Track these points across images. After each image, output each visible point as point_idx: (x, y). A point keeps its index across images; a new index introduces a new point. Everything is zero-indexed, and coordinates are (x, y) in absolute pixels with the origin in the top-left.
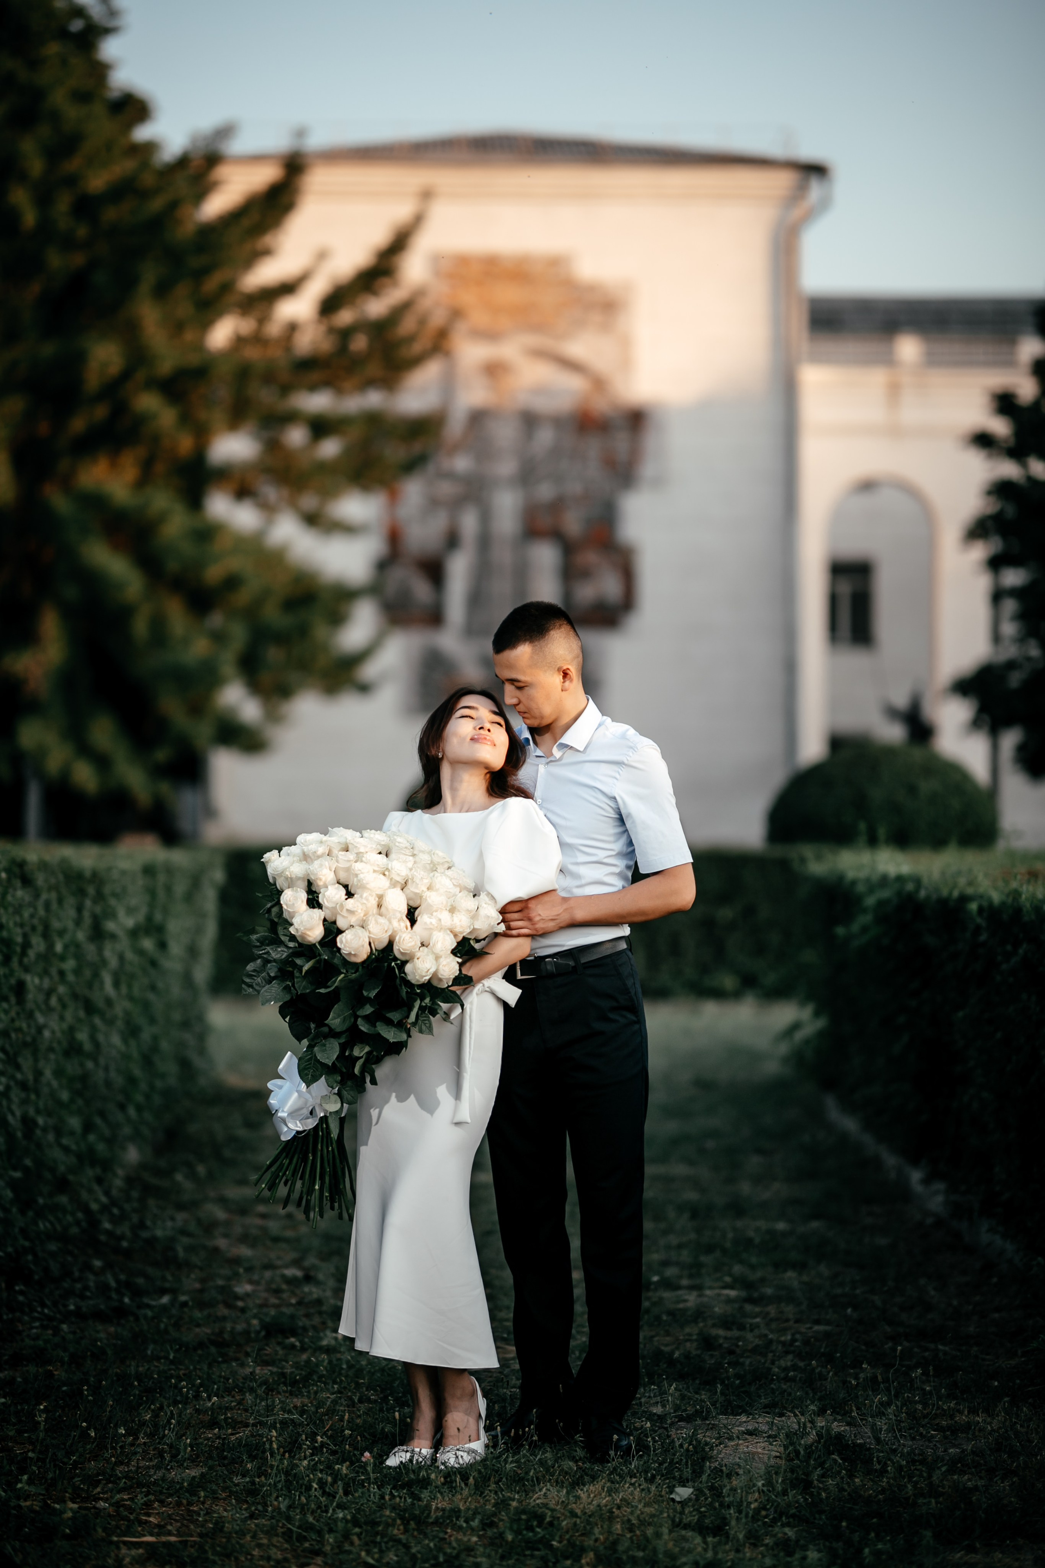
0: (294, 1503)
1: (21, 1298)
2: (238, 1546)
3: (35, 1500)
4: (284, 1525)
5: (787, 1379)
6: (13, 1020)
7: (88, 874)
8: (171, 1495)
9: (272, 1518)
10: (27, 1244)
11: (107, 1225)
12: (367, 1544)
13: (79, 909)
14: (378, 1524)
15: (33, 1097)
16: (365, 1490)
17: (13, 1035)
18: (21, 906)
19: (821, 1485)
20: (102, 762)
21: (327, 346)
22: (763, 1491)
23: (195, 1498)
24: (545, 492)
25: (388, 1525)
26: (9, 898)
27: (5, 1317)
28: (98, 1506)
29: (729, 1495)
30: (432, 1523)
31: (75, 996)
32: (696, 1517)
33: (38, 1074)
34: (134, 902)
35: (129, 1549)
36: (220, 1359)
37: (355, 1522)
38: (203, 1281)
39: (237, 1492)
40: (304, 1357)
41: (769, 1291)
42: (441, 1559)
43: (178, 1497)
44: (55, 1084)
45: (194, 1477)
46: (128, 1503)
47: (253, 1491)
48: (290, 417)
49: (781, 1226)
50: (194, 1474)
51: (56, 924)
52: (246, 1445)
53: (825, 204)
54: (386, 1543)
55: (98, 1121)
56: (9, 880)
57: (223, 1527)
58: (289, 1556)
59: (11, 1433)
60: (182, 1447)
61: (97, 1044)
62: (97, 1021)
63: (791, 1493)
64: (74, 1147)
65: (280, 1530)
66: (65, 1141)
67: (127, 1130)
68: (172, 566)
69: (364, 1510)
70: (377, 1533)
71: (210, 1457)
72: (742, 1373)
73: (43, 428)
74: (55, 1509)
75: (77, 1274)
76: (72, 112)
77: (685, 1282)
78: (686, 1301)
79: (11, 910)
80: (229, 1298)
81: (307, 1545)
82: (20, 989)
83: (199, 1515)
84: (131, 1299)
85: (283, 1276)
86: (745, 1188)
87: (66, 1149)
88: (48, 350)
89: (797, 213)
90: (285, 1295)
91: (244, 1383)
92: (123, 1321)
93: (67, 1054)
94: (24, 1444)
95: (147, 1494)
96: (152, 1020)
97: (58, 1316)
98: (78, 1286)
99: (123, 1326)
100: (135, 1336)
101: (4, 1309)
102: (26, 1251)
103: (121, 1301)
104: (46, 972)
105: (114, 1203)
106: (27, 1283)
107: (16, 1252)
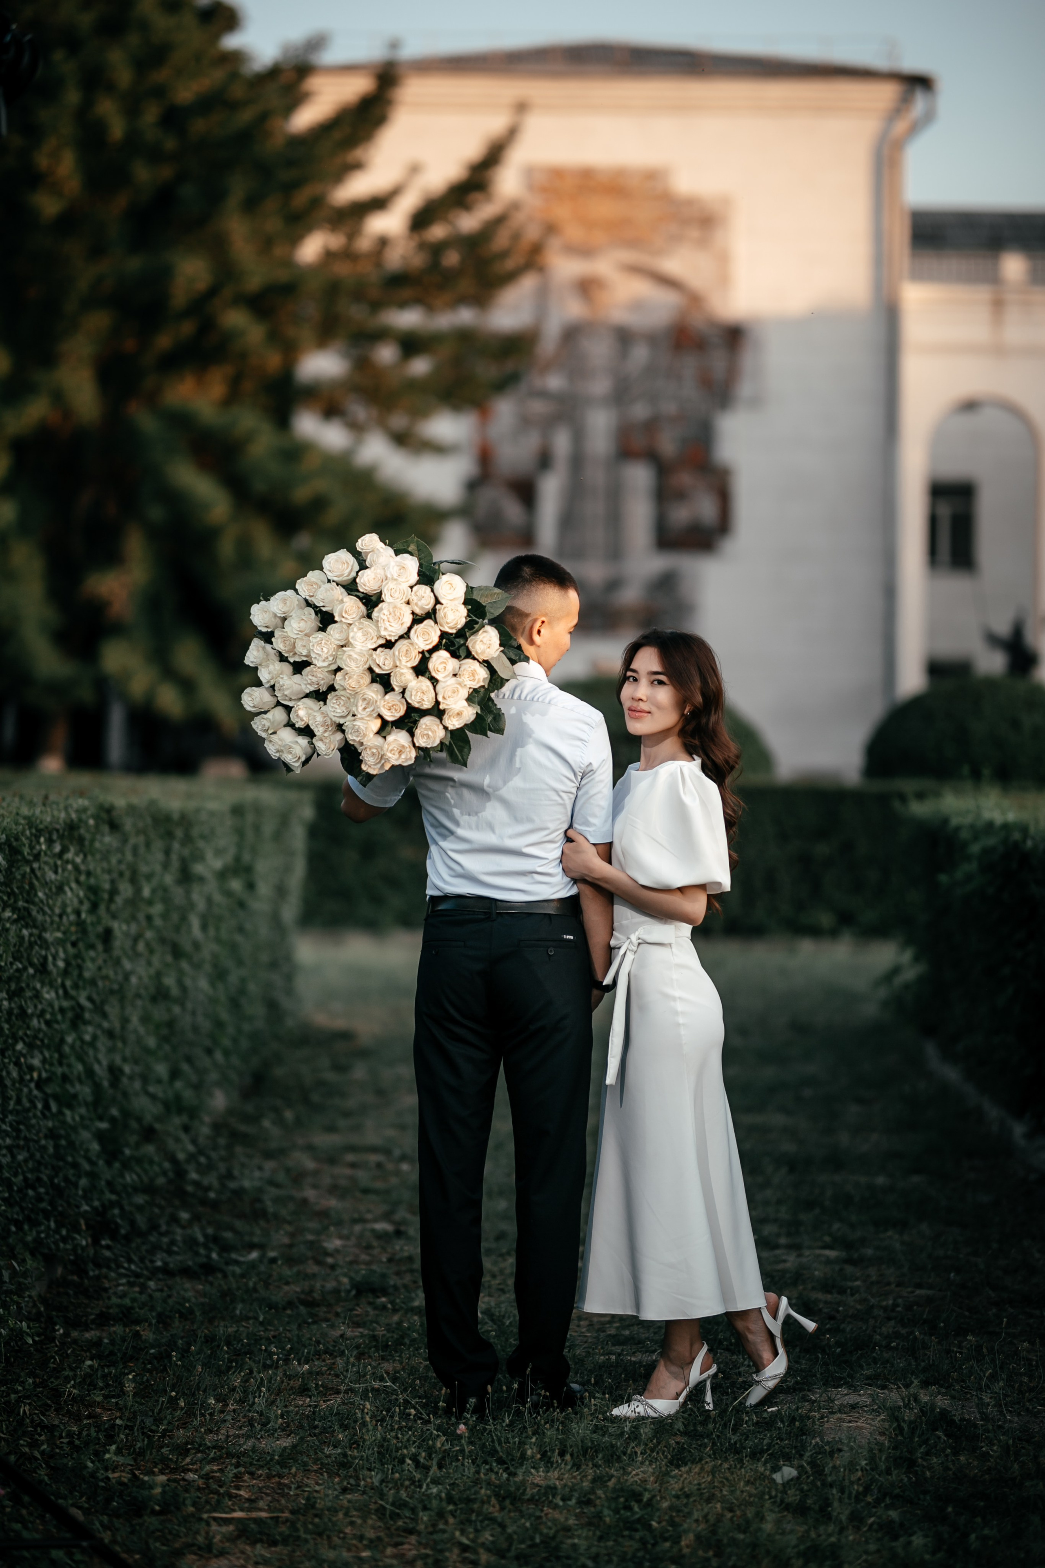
0: (387, 1477)
1: (107, 1253)
2: (330, 1524)
3: (123, 1471)
4: (376, 1503)
5: (888, 1347)
6: (100, 969)
7: (176, 816)
8: (261, 1467)
9: (364, 1493)
10: (114, 1197)
11: (194, 1176)
12: (462, 1523)
13: (167, 852)
14: (473, 1501)
15: (120, 1045)
16: (459, 1464)
17: (100, 984)
18: (108, 852)
19: (925, 1463)
20: (187, 686)
21: (418, 261)
22: (866, 1470)
23: (286, 1471)
24: (640, 411)
25: (483, 1502)
26: (97, 845)
27: (91, 1273)
28: (187, 1477)
29: (831, 1474)
30: (528, 1500)
31: (163, 941)
32: (798, 1497)
33: (125, 1021)
34: (222, 843)
35: (220, 1525)
36: (310, 1320)
37: (450, 1500)
38: (292, 1235)
39: (328, 1464)
40: (396, 1318)
41: (869, 1252)
42: (538, 1540)
43: (269, 1469)
44: (142, 1030)
45: (285, 1448)
46: (218, 1474)
47: (344, 1464)
48: (381, 335)
49: (880, 1180)
50: (285, 1444)
51: (144, 869)
52: (338, 1414)
53: (929, 117)
54: (482, 1521)
55: (185, 1067)
56: (97, 826)
57: (315, 1502)
58: (382, 1534)
59: (99, 1399)
60: (273, 1416)
61: (184, 989)
62: (185, 965)
63: (895, 1472)
64: (160, 1095)
65: (373, 1506)
66: (152, 1089)
67: (214, 1076)
68: (259, 486)
69: (458, 1485)
70: (472, 1511)
71: (301, 1427)
72: (843, 1341)
73: (130, 345)
74: (144, 1482)
75: (164, 1228)
76: (161, 22)
77: (783, 1241)
78: (785, 1261)
79: (98, 856)
80: (319, 1255)
81: (400, 1523)
82: (107, 936)
83: (290, 1488)
84: (219, 1255)
85: (373, 1231)
86: (844, 1139)
87: (153, 1097)
88: (134, 264)
89: (901, 127)
90: (376, 1252)
91: (334, 1346)
92: (210, 1278)
93: (154, 999)
94: (111, 1410)
95: (237, 1465)
96: (240, 963)
97: (145, 1272)
98: (165, 1240)
99: (211, 1284)
100: (224, 1295)
101: (91, 1265)
102: (112, 1204)
103: (209, 1257)
104: (134, 918)
105: (201, 1152)
106: (113, 1238)
107: (103, 1205)
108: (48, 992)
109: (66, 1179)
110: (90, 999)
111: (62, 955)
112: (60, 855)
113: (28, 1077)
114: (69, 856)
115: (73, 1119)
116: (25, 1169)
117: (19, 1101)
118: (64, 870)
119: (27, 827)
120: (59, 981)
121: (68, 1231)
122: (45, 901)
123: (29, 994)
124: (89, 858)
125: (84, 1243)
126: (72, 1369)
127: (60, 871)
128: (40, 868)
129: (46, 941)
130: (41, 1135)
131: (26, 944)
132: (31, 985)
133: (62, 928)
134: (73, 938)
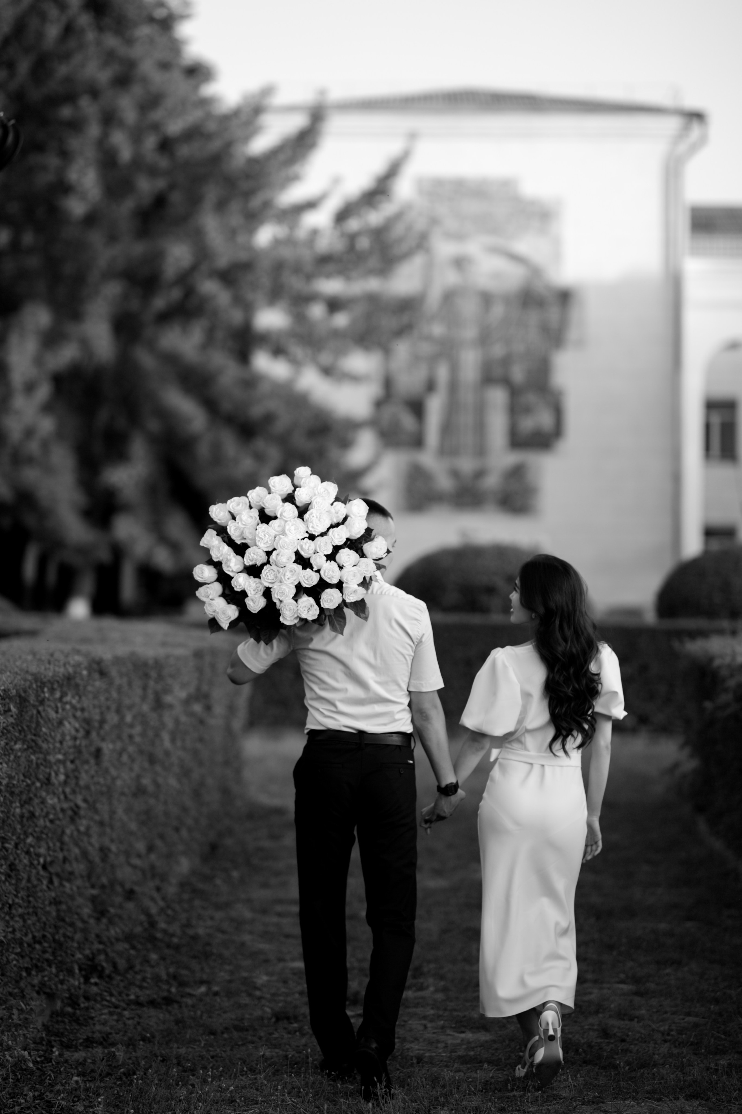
1: (95, 989)
6: (92, 777)
7: (151, 662)
10: (101, 947)
11: (163, 925)
13: (145, 688)
15: (108, 830)
17: (93, 788)
18: (98, 692)
20: (176, 548)
21: (340, 245)
24: (498, 351)
26: (90, 688)
27: (82, 1005)
31: (141, 752)
33: (113, 813)
34: (186, 678)
38: (231, 973)
41: (652, 986)
44: (125, 818)
48: (313, 298)
49: (663, 926)
51: (127, 702)
53: (703, 141)
55: (158, 843)
56: (89, 675)
61: (157, 785)
62: (158, 768)
64: (140, 865)
66: (133, 861)
67: (180, 848)
68: (226, 406)
72: (631, 1060)
73: (135, 304)
75: (138, 968)
76: (157, 77)
79: (91, 696)
80: (249, 986)
82: (98, 753)
84: (177, 989)
86: (637, 893)
87: (134, 867)
89: (682, 148)
92: (170, 1008)
93: (135, 795)
96: (201, 764)
97: (122, 1004)
98: (139, 977)
99: (170, 1012)
100: (177, 1022)
101: (82, 999)
102: (99, 951)
103: (169, 991)
104: (119, 737)
105: (168, 907)
106: (100, 977)
107: (93, 954)
108: (51, 799)
109: (65, 936)
110: (85, 800)
111: (62, 770)
112: (61, 699)
113: (35, 862)
114: (68, 698)
115: (71, 889)
116: (33, 930)
117: (29, 880)
118: (64, 709)
119: (33, 681)
120: (60, 789)
121: (64, 976)
122: (48, 734)
123: (36, 801)
124: (83, 698)
125: (77, 983)
126: (62, 1085)
127: (60, 710)
128: (44, 710)
129: (50, 762)
130: (47, 903)
131: (34, 765)
132: (38, 795)
133: (63, 751)
134: (72, 757)
